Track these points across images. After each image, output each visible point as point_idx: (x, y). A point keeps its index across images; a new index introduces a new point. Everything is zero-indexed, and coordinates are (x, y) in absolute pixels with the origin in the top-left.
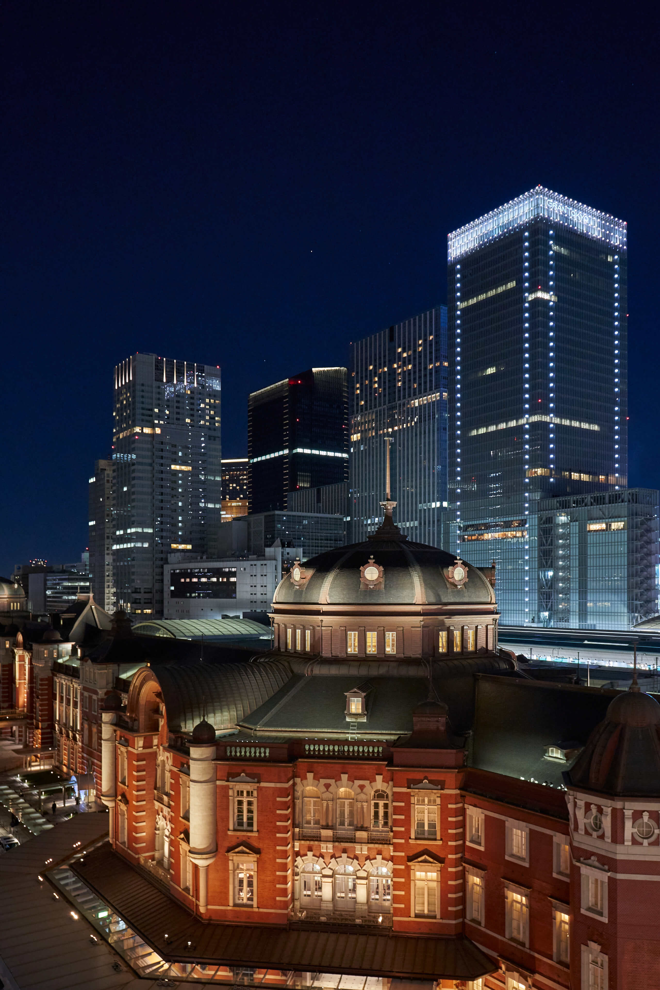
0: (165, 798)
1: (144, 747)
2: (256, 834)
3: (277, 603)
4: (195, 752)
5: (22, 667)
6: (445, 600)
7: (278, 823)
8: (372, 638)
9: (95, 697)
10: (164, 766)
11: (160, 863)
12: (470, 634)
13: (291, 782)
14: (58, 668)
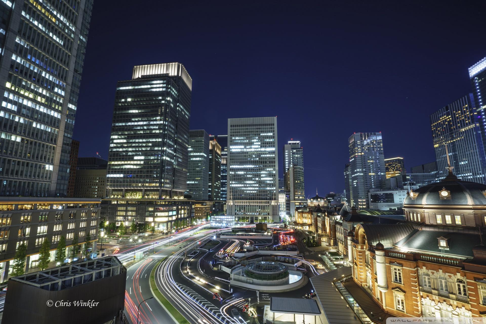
0: (369, 266)
1: (361, 249)
2: (403, 285)
3: (405, 204)
4: (377, 252)
5: (327, 222)
6: (485, 204)
7: (412, 283)
8: (439, 217)
9: (347, 232)
10: (368, 256)
11: (369, 287)
14: (337, 223)
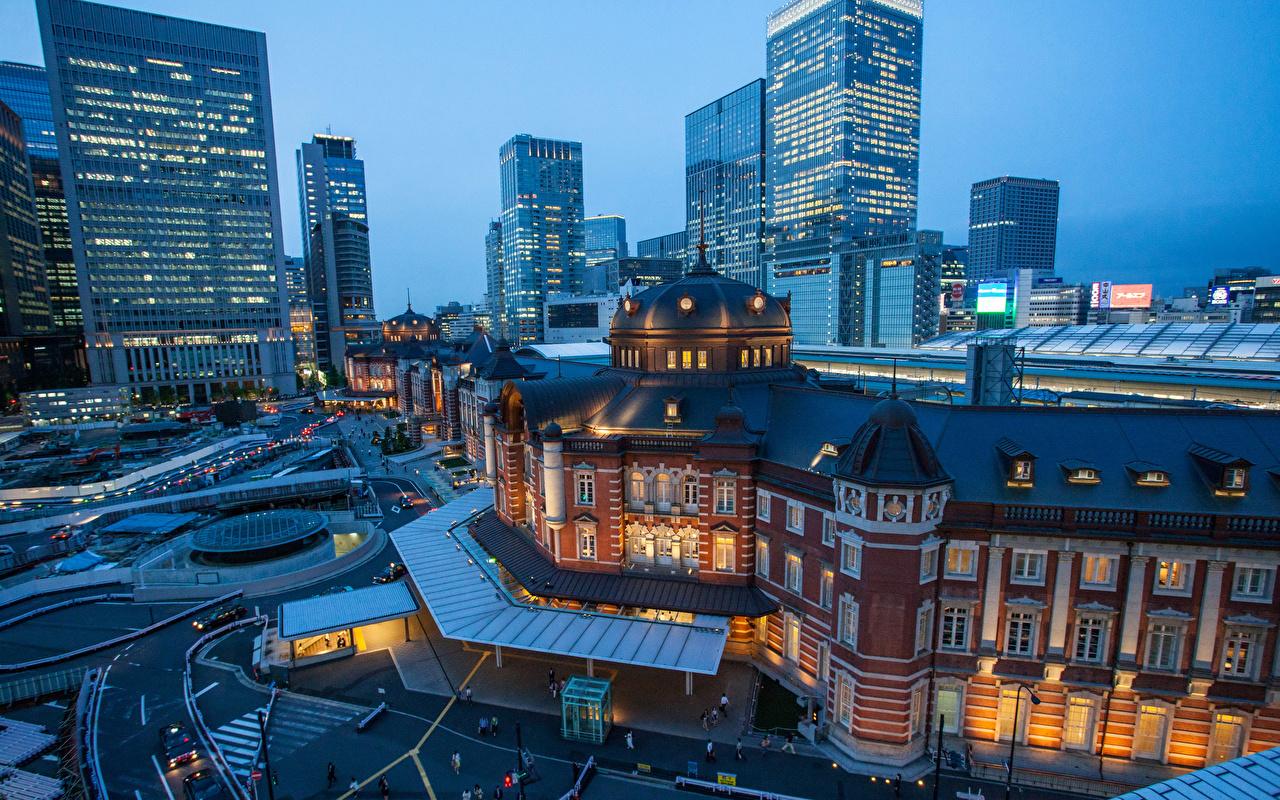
0: (531, 480)
1: (514, 442)
2: (594, 507)
4: (547, 446)
5: (437, 382)
6: (746, 324)
7: (610, 499)
8: (687, 356)
9: (485, 404)
10: (528, 455)
12: (769, 351)
13: (620, 469)
14: (461, 383)
